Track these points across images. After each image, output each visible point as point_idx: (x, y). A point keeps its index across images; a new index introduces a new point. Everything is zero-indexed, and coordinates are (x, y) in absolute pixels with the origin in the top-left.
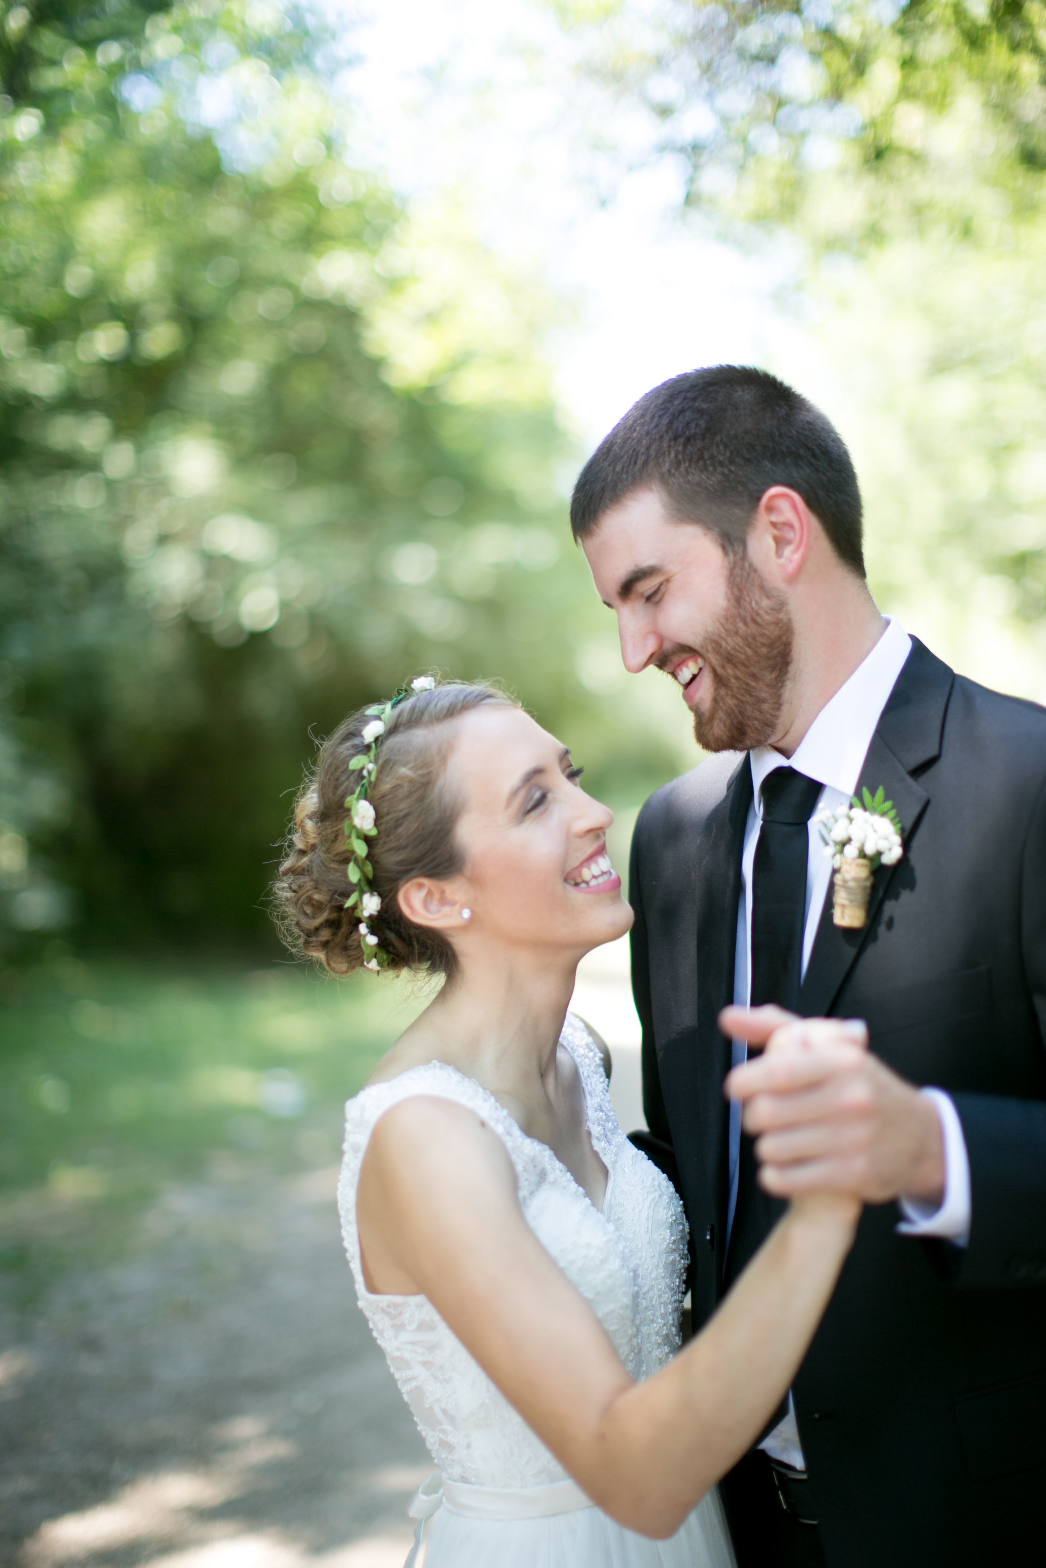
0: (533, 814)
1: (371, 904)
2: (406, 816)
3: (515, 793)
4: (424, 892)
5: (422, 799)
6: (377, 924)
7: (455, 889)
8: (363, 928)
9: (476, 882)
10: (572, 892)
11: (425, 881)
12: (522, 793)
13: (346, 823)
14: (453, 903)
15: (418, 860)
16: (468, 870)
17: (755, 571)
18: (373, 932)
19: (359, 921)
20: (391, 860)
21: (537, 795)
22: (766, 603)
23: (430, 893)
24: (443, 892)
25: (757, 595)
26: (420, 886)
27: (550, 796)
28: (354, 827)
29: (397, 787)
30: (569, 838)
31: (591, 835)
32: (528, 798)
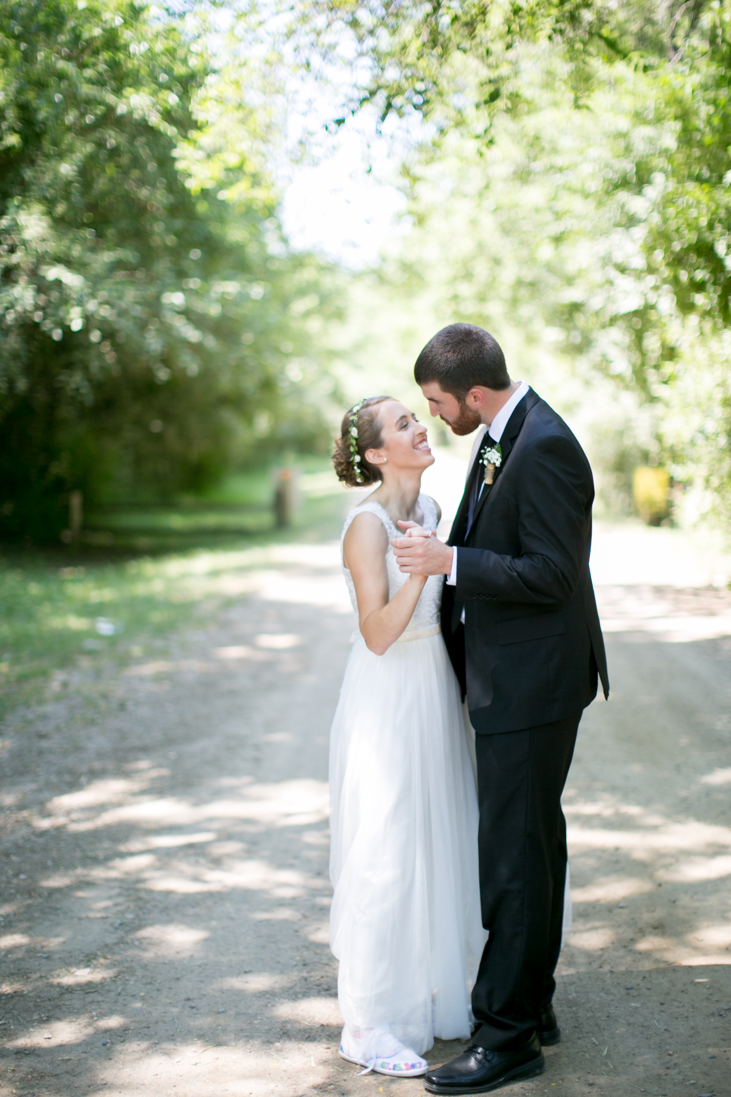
0: (403, 429)
1: (357, 458)
2: (366, 431)
3: (398, 422)
4: (373, 454)
5: (371, 425)
6: (361, 465)
7: (382, 452)
8: (356, 468)
9: (388, 449)
10: (416, 451)
11: (373, 450)
12: (400, 422)
13: (349, 435)
14: (381, 456)
15: (370, 443)
16: (385, 445)
17: (468, 406)
18: (359, 468)
19: (354, 466)
20: (363, 444)
21: (405, 424)
22: (471, 413)
23: (375, 454)
24: (378, 453)
25: (468, 412)
26: (372, 451)
27: (409, 425)
28: (352, 436)
29: (364, 423)
30: (414, 436)
31: (421, 435)
32: (402, 424)
